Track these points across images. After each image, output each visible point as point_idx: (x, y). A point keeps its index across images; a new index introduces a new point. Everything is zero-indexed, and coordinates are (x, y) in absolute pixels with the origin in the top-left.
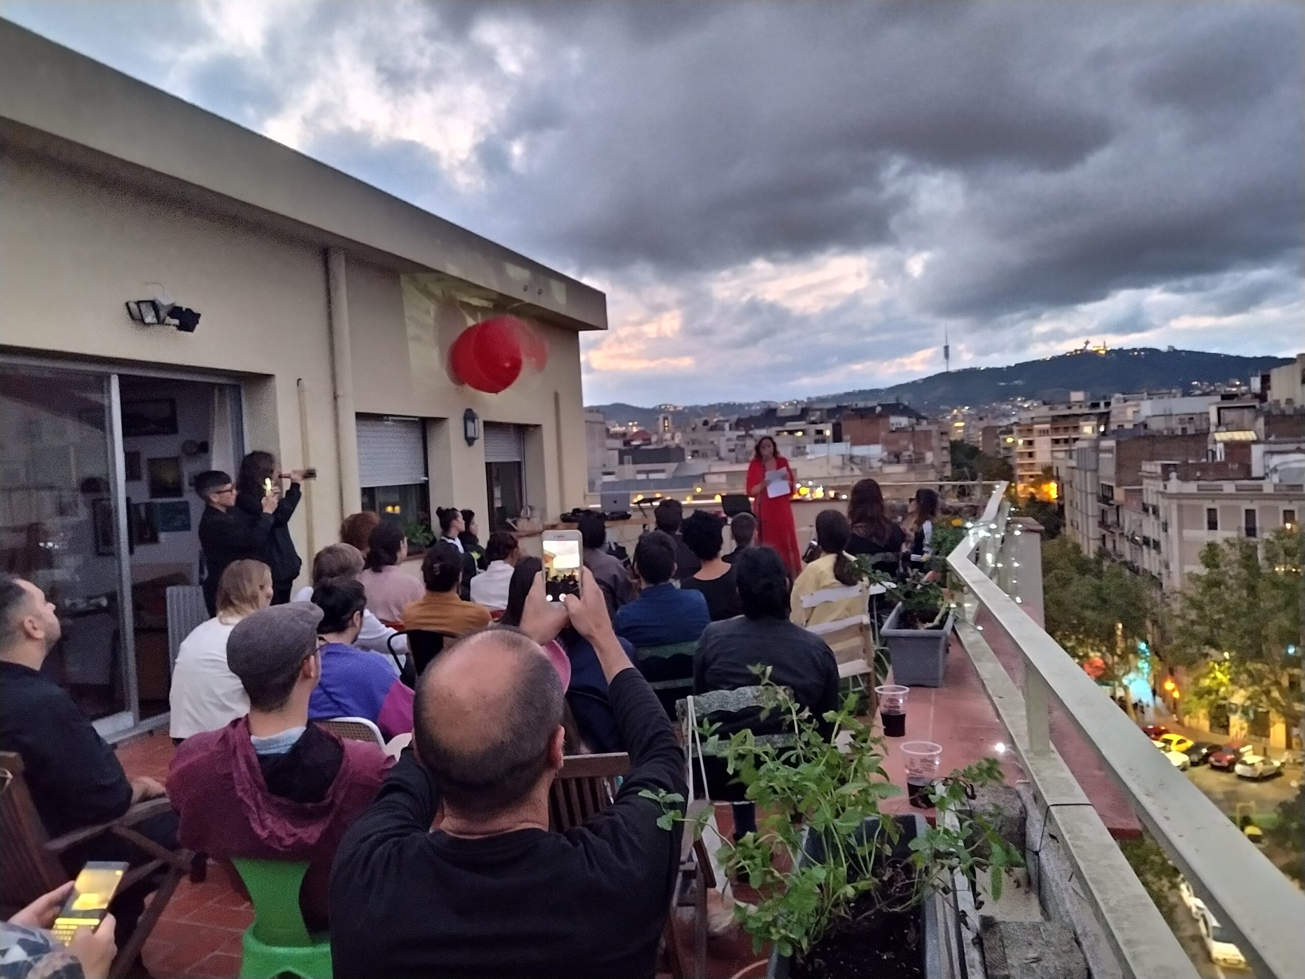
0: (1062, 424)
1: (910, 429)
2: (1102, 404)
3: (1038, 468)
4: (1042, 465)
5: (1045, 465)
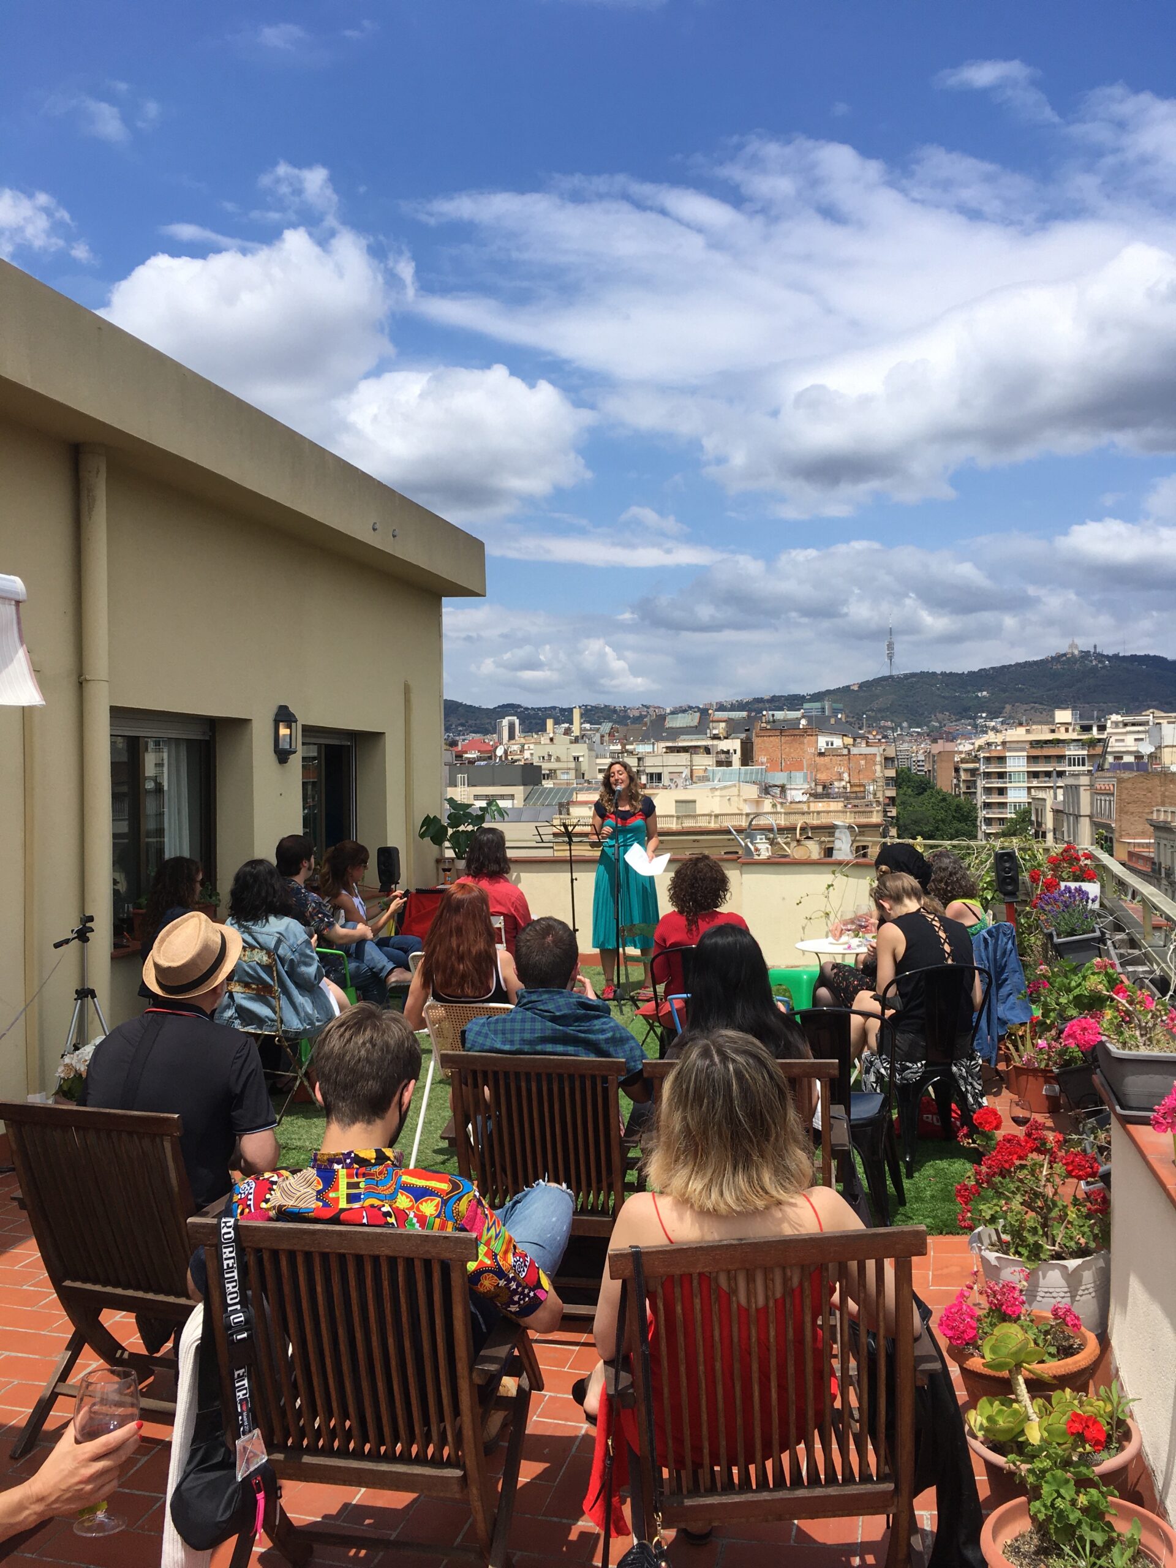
0: (1042, 752)
1: (845, 752)
2: (1095, 728)
3: (1011, 809)
4: (1015, 806)
5: (1020, 806)
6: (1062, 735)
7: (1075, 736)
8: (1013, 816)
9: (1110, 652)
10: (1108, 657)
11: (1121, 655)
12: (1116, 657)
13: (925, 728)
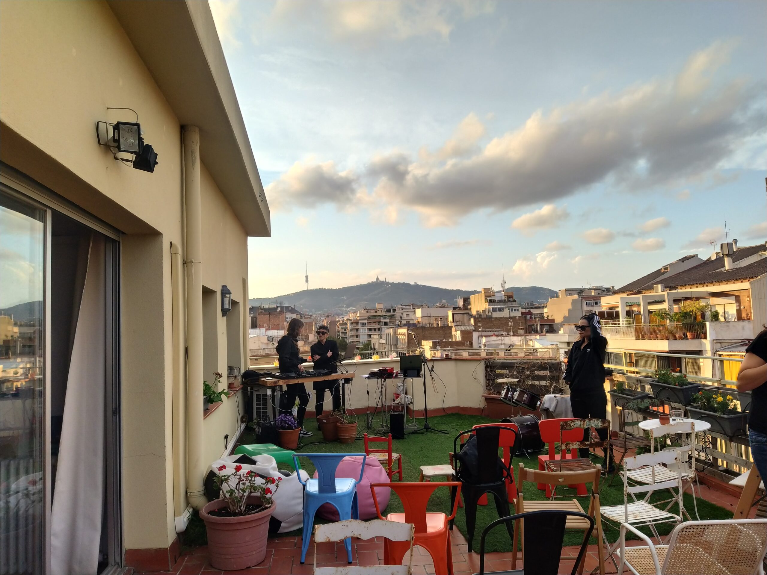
0: (373, 320)
2: (392, 311)
3: (361, 343)
4: (363, 342)
5: (365, 342)
6: (379, 313)
7: (385, 314)
8: (362, 346)
9: (391, 281)
10: (390, 283)
11: (395, 282)
12: (393, 283)
13: (322, 311)
